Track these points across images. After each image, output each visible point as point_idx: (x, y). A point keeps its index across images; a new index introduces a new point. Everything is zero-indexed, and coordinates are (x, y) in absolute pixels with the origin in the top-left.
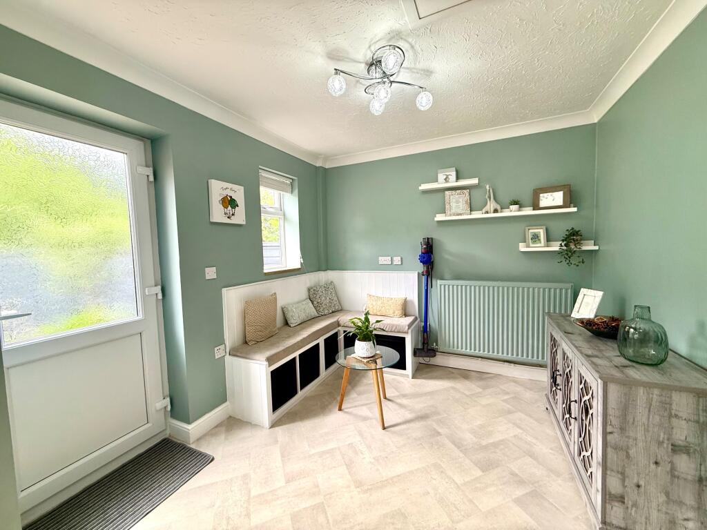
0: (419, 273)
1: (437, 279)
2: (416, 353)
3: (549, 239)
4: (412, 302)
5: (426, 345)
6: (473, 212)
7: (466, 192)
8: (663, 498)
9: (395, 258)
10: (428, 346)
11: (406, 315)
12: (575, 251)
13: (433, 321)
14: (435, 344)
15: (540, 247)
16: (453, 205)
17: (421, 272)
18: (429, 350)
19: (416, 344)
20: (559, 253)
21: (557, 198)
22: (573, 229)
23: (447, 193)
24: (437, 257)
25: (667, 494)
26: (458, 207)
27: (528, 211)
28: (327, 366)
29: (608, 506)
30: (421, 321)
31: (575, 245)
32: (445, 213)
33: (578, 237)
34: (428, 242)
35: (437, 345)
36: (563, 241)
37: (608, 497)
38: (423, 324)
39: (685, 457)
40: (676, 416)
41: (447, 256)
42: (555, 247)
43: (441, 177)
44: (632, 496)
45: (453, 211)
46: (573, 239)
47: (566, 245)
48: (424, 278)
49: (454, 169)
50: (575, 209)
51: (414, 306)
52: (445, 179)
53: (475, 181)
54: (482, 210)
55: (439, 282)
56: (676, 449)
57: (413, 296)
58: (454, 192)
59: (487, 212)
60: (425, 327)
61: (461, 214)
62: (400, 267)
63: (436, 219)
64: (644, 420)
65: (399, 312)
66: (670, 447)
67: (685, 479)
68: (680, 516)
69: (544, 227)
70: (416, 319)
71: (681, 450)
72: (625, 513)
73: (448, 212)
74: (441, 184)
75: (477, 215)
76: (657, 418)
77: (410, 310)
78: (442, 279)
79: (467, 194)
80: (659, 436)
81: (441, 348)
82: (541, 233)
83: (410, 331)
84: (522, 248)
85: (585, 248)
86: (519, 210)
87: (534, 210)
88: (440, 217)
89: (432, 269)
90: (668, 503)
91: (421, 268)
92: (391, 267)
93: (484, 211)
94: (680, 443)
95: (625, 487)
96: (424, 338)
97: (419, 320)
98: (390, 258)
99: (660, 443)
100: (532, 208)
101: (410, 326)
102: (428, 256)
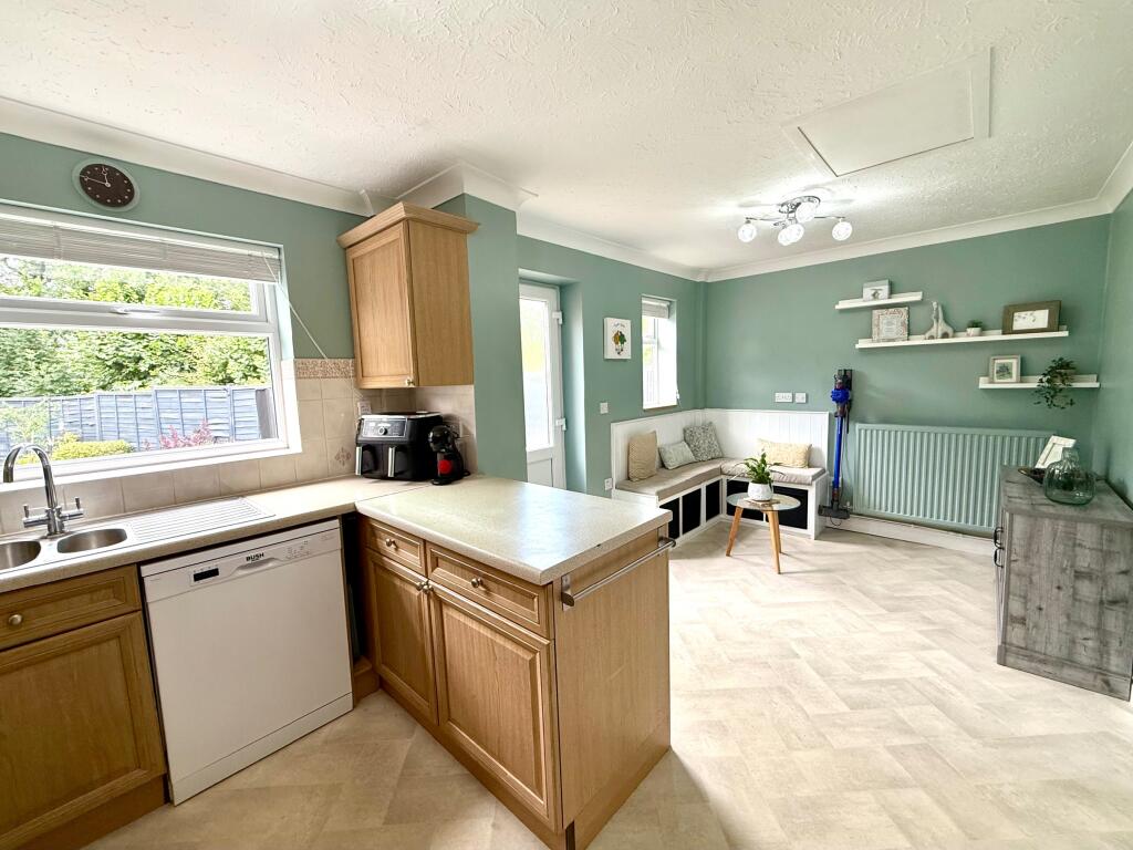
0: (830, 415)
1: (856, 422)
2: (821, 511)
3: (1024, 372)
4: (819, 451)
5: (835, 503)
6: (911, 337)
7: (904, 310)
8: (1064, 620)
9: (797, 395)
10: (839, 505)
11: (810, 466)
12: (1061, 390)
13: (847, 475)
14: (848, 504)
15: (1011, 383)
16: (883, 327)
17: (833, 412)
18: (838, 510)
19: (824, 499)
20: (1037, 391)
21: (1041, 318)
22: (1061, 359)
23: (875, 312)
24: (857, 393)
25: (1068, 616)
26: (889, 330)
27: (995, 336)
28: (708, 518)
29: (1009, 628)
30: (830, 475)
31: (1063, 382)
32: (871, 337)
33: (1068, 371)
34: (845, 375)
35: (851, 504)
36: (1045, 375)
37: (1009, 620)
38: (833, 479)
39: (1087, 583)
40: (1080, 545)
41: (872, 394)
42: (1033, 383)
43: (868, 292)
44: (1033, 617)
45: (882, 336)
46: (1060, 373)
47: (1048, 381)
48: (837, 421)
49: (887, 281)
50: (1065, 334)
51: (821, 456)
52: (874, 295)
53: (917, 297)
54: (924, 334)
55: (858, 426)
56: (1078, 575)
57: (821, 443)
58: (884, 311)
59: (932, 337)
60: (836, 483)
61: (893, 340)
62: (806, 406)
63: (857, 346)
64: (1049, 548)
65: (801, 461)
66: (1073, 573)
67: (1087, 603)
68: (1080, 635)
69: (1019, 357)
70: (823, 471)
71: (1084, 577)
72: (1027, 633)
73: (875, 337)
74: (866, 301)
75: (917, 341)
76: (1062, 547)
77: (815, 459)
78: (863, 422)
79: (905, 313)
80: (1062, 563)
81: (857, 508)
82: (1014, 364)
83: (814, 483)
84: (983, 384)
85: (1076, 385)
86: (980, 335)
87: (1004, 334)
88: (863, 344)
89: (849, 409)
90: (1068, 624)
91: (834, 407)
92: (792, 406)
93: (927, 335)
94: (1083, 570)
95: (1026, 609)
96: (833, 495)
97: (828, 472)
98: (790, 395)
99: (1064, 570)
100: (1000, 331)
101: (814, 477)
102: (845, 394)
